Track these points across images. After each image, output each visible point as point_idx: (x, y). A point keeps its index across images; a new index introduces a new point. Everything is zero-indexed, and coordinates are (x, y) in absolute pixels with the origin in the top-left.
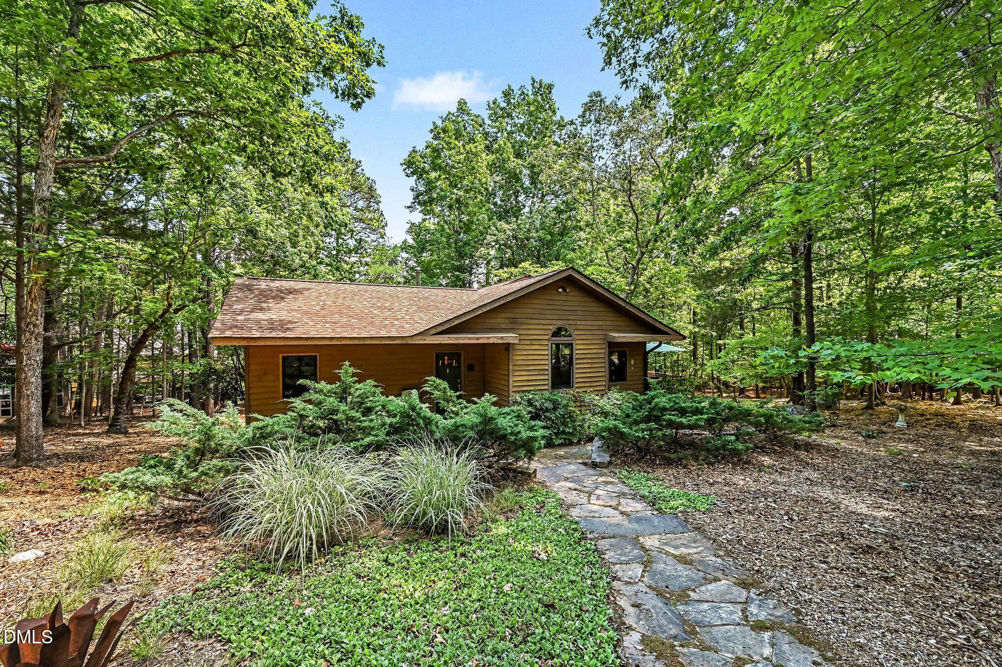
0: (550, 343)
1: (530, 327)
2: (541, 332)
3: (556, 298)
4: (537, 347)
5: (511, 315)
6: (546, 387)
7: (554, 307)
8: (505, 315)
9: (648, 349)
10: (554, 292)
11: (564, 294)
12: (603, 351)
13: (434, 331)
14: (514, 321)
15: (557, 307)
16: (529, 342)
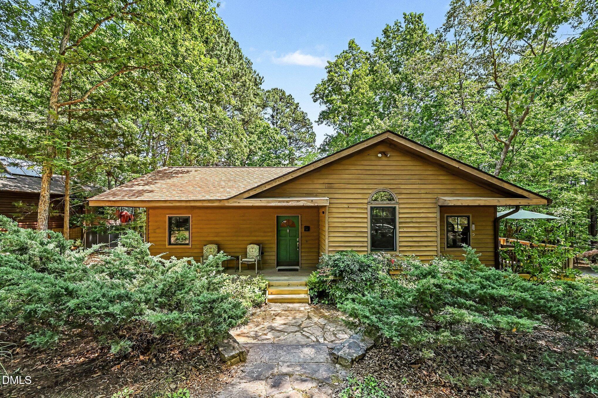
0: (369, 207)
1: (347, 191)
2: (360, 196)
3: (376, 163)
4: (355, 210)
5: (326, 181)
6: (365, 249)
7: (373, 172)
8: (321, 181)
9: (499, 215)
10: (373, 158)
11: (384, 158)
12: (435, 215)
13: (247, 195)
14: (330, 186)
15: (377, 172)
16: (346, 206)
